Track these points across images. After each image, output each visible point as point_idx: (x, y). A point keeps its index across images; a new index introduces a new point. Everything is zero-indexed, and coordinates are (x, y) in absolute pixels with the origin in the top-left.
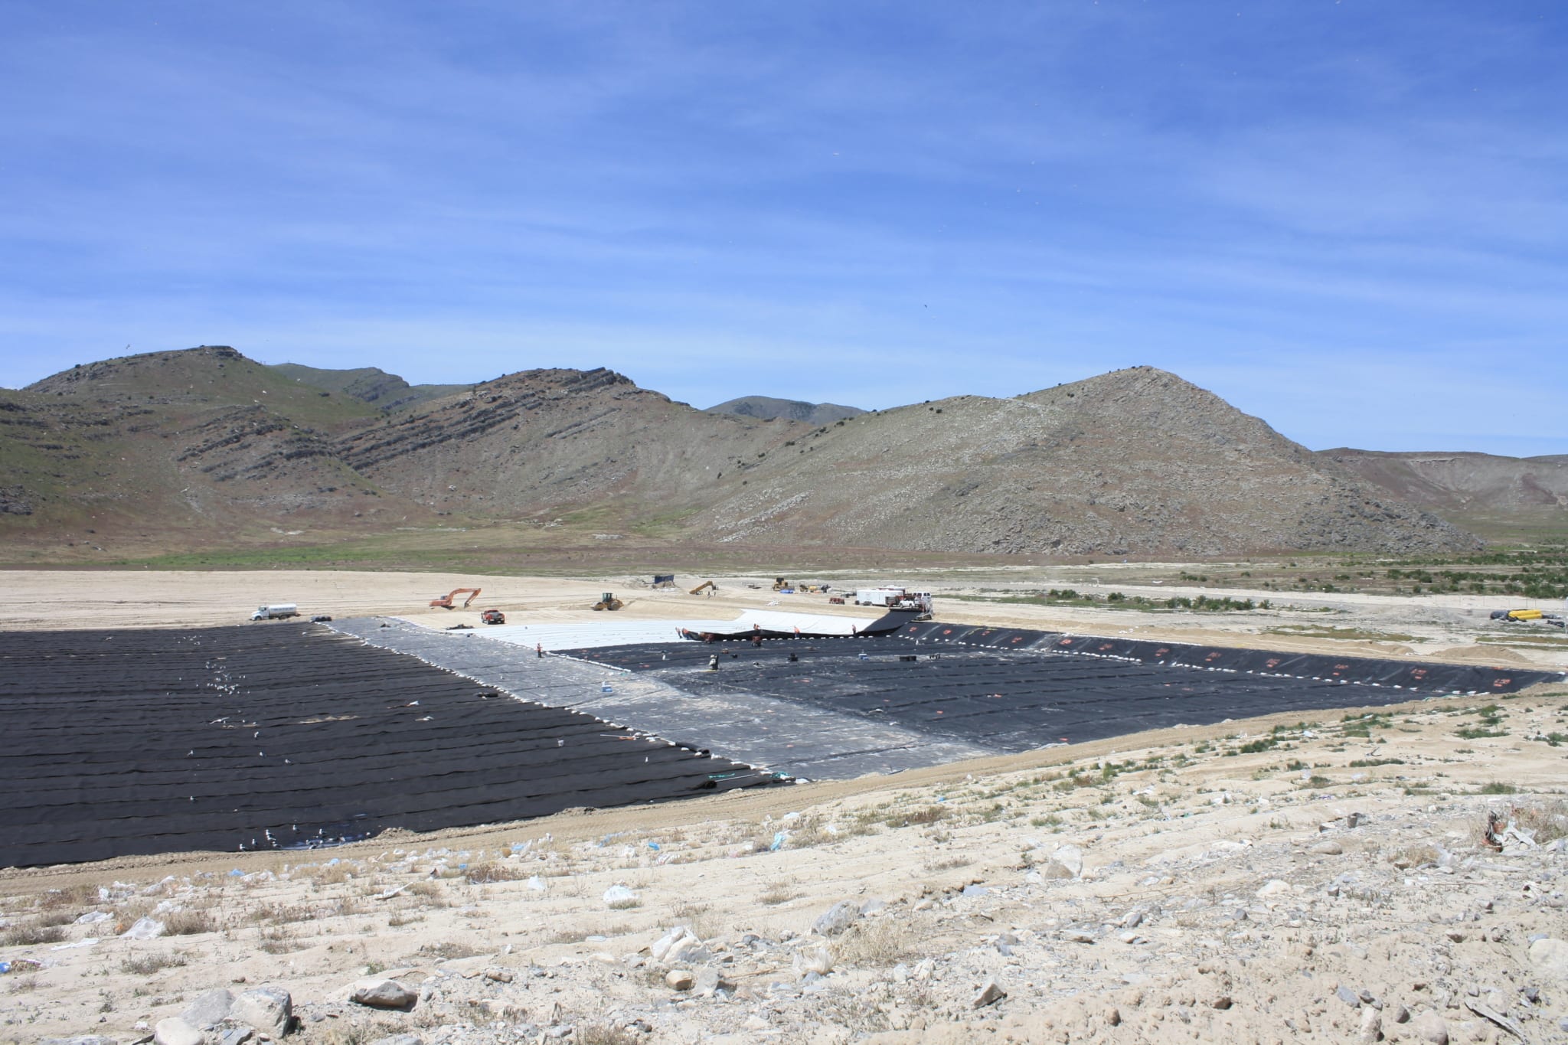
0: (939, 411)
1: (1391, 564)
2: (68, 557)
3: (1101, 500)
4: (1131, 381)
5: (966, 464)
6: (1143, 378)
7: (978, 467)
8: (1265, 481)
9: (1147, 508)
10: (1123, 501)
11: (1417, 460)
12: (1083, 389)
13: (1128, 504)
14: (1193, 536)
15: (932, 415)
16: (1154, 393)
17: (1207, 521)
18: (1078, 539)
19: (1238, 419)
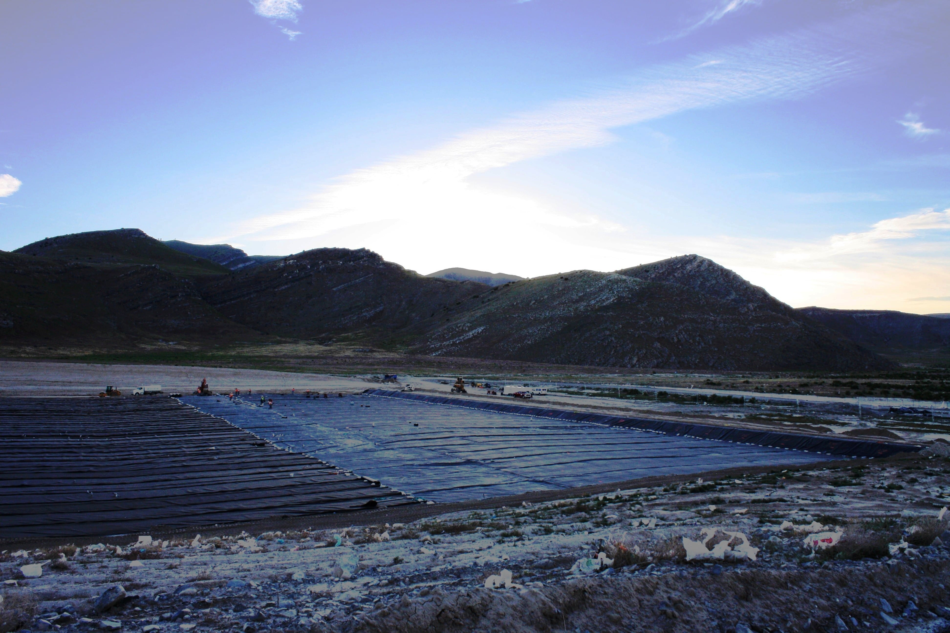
0: (566, 280)
1: (837, 377)
2: (33, 354)
3: (663, 335)
4: (684, 264)
5: (582, 312)
6: (691, 262)
7: (589, 313)
8: (763, 326)
9: (691, 341)
10: (676, 336)
11: (858, 315)
12: (654, 267)
13: (680, 338)
14: (718, 358)
15: (562, 282)
16: (698, 271)
17: (727, 349)
18: (648, 358)
19: (749, 288)
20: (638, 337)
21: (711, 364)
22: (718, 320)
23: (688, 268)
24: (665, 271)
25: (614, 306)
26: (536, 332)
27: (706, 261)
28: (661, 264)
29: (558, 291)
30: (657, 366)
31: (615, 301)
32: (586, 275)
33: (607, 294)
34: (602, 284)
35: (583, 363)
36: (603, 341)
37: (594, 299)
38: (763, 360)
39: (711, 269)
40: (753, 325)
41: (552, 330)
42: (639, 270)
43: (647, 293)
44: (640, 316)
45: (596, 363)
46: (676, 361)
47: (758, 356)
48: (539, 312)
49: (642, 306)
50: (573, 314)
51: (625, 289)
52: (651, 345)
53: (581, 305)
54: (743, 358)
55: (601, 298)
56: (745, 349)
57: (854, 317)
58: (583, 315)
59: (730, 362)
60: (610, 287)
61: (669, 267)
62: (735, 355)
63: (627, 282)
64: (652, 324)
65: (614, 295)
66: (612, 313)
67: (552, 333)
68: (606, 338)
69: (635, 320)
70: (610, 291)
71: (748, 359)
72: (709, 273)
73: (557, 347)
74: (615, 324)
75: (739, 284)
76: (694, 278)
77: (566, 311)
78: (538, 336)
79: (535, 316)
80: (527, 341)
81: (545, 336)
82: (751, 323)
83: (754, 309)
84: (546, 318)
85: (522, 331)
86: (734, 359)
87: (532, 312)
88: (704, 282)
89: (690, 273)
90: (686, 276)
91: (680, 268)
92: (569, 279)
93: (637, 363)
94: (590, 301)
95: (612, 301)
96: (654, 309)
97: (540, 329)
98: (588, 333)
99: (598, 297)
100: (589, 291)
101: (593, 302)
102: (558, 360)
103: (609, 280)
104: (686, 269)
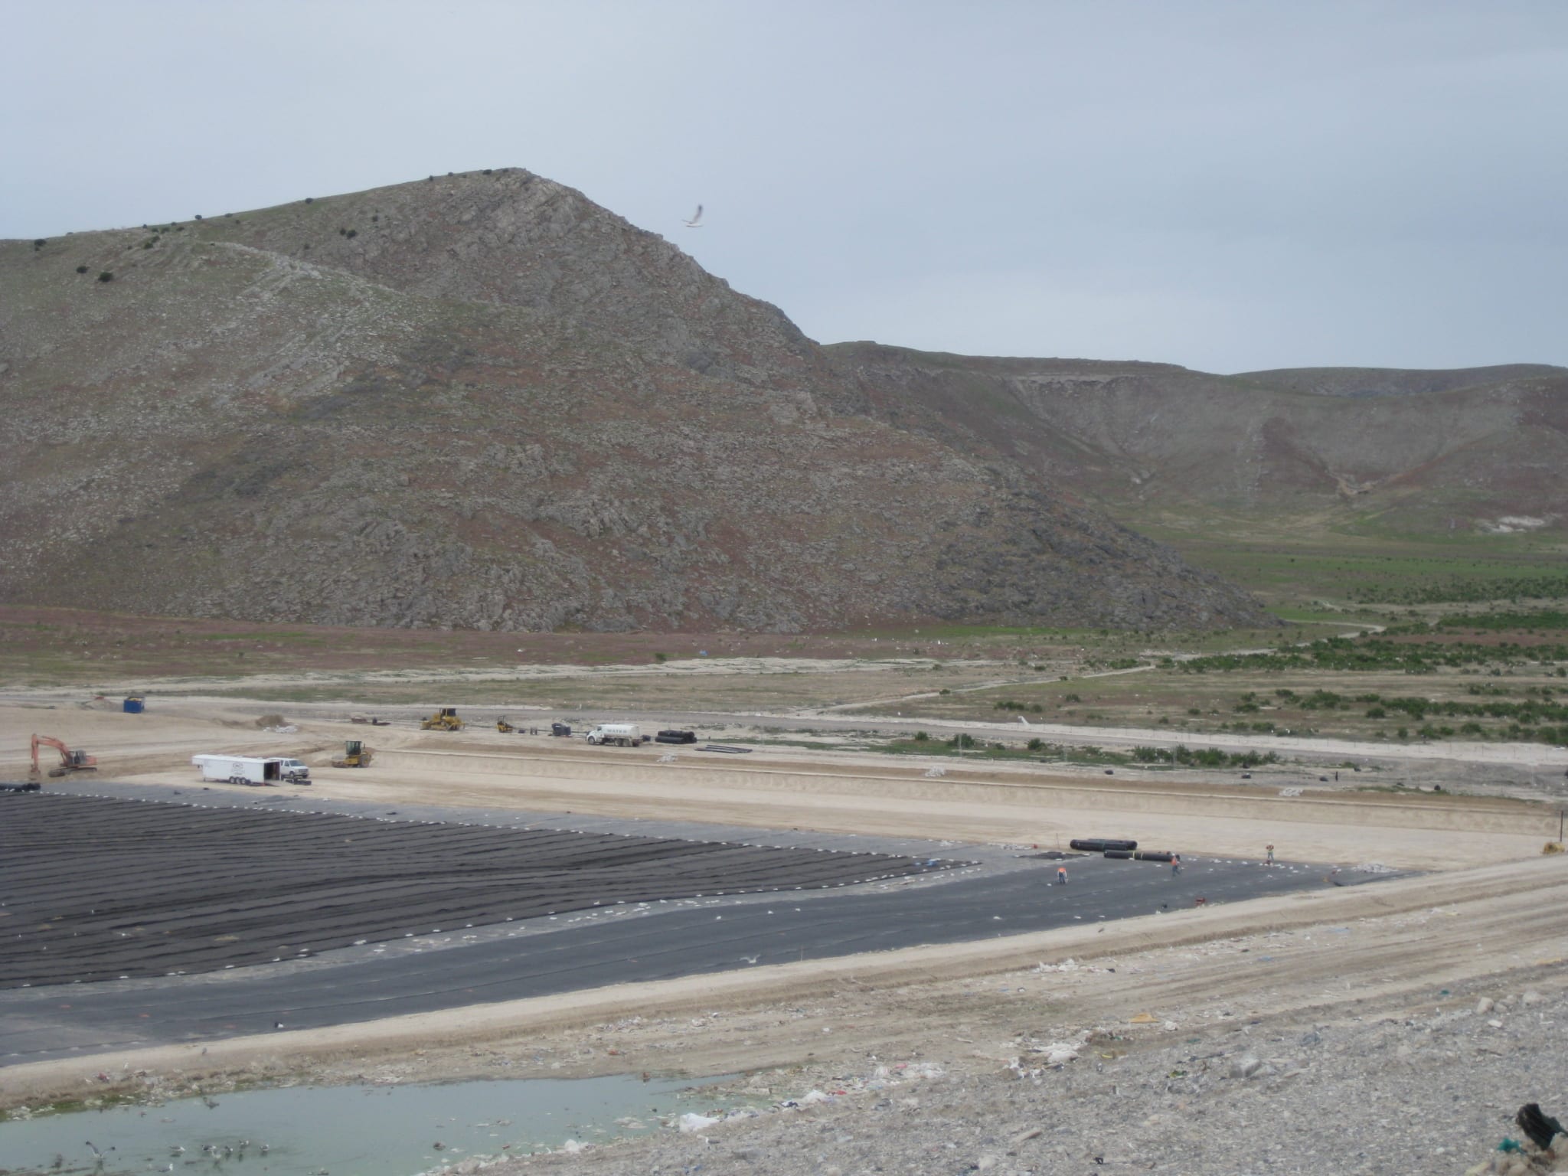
0: (106, 278)
3: (551, 510)
4: (487, 207)
5: (236, 418)
6: (514, 202)
7: (268, 426)
8: (860, 473)
9: (643, 529)
10: (596, 514)
11: (1033, 378)
12: (375, 219)
13: (606, 520)
14: (742, 591)
15: (92, 287)
16: (541, 237)
17: (759, 559)
18: (537, 597)
19: (730, 307)
20: (473, 517)
22: (709, 453)
23: (504, 223)
24: (417, 233)
25: (355, 401)
26: (78, 495)
27: (570, 200)
28: (398, 205)
29: (93, 326)
30: (566, 622)
31: (350, 379)
32: (176, 261)
33: (306, 350)
34: (263, 305)
35: (324, 615)
36: (367, 536)
37: (261, 368)
38: (877, 596)
39: (590, 231)
40: (825, 470)
41: (141, 487)
42: (315, 228)
43: (451, 348)
44: (460, 439)
45: (372, 616)
46: (618, 604)
47: (859, 580)
48: (49, 414)
49: (450, 400)
50: (204, 426)
51: (366, 330)
52: (527, 548)
53: (211, 389)
54: (815, 590)
55: (288, 366)
56: (812, 556)
57: (1020, 387)
58: (247, 432)
59: (781, 604)
60: (304, 322)
61: (430, 219)
62: (787, 577)
63: (359, 302)
64: (507, 468)
65: (335, 354)
66: (357, 429)
67: (148, 500)
68: (372, 523)
69: (447, 455)
70: (310, 336)
71: (828, 591)
72: (582, 246)
73: (197, 557)
74: (383, 471)
75: (696, 291)
76: (529, 264)
77: (166, 412)
78: (96, 510)
79: (44, 429)
80: (59, 530)
81: (125, 512)
82: (820, 462)
83: (820, 409)
84: (94, 438)
85: (12, 488)
86: (787, 592)
87: (18, 414)
88: (566, 280)
89: (511, 246)
90: (498, 253)
91: (474, 225)
92: (116, 275)
93: (506, 615)
94: (244, 375)
95: (337, 381)
96: (496, 414)
97: (88, 483)
98: (293, 501)
99: (272, 358)
100: (223, 333)
101: (258, 381)
102: (227, 604)
103: (285, 288)
104: (496, 227)
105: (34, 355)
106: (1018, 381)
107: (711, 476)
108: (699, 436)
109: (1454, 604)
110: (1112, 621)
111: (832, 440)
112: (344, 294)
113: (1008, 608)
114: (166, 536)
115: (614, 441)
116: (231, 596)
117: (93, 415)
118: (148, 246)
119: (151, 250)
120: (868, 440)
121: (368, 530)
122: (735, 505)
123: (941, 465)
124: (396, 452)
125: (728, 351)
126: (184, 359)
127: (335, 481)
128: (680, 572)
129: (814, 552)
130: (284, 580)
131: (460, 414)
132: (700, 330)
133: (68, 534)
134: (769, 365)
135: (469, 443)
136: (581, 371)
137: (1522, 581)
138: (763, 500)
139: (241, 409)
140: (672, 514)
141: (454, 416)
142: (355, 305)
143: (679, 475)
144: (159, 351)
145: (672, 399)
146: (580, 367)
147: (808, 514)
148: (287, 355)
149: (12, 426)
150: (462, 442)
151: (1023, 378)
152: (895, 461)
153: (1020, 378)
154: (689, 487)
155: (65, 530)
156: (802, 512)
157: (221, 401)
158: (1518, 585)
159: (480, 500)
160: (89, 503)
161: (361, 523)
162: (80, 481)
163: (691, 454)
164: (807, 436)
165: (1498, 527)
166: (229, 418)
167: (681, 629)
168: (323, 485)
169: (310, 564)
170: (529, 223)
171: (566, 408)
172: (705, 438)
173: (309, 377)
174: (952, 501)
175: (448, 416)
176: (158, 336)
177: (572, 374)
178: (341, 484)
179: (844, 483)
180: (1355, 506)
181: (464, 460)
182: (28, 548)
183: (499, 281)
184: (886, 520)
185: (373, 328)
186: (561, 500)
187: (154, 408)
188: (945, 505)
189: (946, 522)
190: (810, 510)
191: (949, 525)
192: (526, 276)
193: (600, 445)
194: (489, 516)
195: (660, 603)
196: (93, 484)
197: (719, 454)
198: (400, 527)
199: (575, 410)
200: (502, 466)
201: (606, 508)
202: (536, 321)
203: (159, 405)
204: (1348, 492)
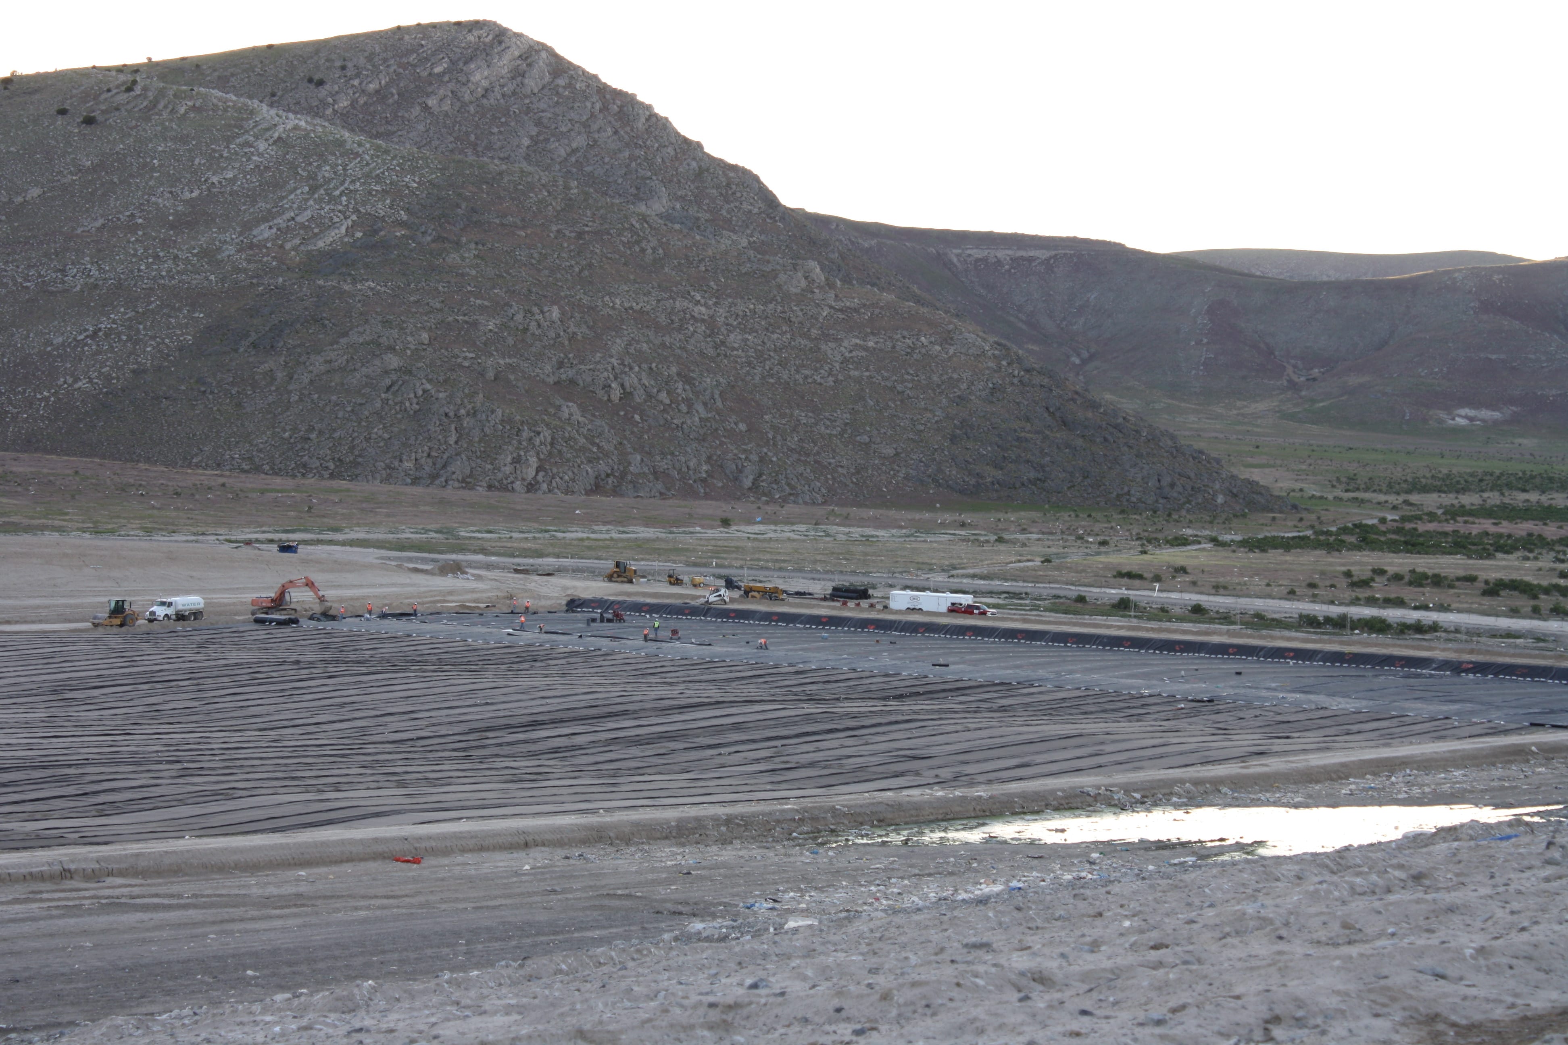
0: (89, 121)
3: (571, 373)
4: (459, 59)
5: (245, 270)
6: (487, 55)
7: (281, 280)
8: (871, 344)
9: (663, 396)
10: (616, 378)
11: (968, 252)
12: (343, 68)
13: (627, 385)
14: (762, 459)
15: (76, 130)
16: (514, 93)
17: (774, 427)
18: (568, 460)
19: (708, 170)
20: (496, 378)
21: (748, 483)
22: (721, 320)
23: (477, 77)
24: (387, 84)
25: (368, 257)
26: (86, 345)
27: (544, 54)
28: (366, 54)
29: (80, 170)
30: (597, 486)
31: (359, 235)
32: (161, 106)
33: (311, 202)
34: (260, 155)
35: (358, 472)
36: (395, 394)
37: (265, 220)
38: (893, 469)
39: (565, 88)
40: (836, 340)
41: (153, 338)
42: (281, 75)
43: (458, 206)
44: (476, 298)
45: (407, 475)
46: (646, 470)
47: (875, 452)
48: (44, 260)
49: (463, 259)
50: (212, 277)
51: (370, 184)
52: (552, 411)
53: (214, 239)
54: (832, 461)
55: (293, 219)
56: (827, 427)
57: (955, 260)
58: (258, 285)
59: (801, 474)
60: (305, 174)
61: (401, 70)
62: (803, 447)
63: (357, 155)
64: (526, 330)
65: (340, 208)
66: (372, 285)
67: (161, 351)
68: (397, 381)
69: (465, 315)
70: (313, 189)
71: (845, 462)
72: (557, 103)
73: (218, 410)
74: (402, 329)
75: (672, 153)
76: (503, 120)
77: (170, 262)
78: (107, 360)
79: (40, 276)
80: (70, 380)
81: (137, 363)
82: (831, 332)
83: (827, 279)
84: (96, 286)
85: (13, 335)
86: (806, 463)
87: (11, 259)
88: (541, 138)
89: (485, 101)
90: (472, 109)
91: (446, 78)
92: (100, 118)
93: (540, 477)
94: (247, 227)
95: (346, 235)
96: (510, 274)
97: (95, 333)
98: (312, 357)
99: (275, 210)
100: (220, 182)
101: (264, 232)
102: (257, 460)
103: (280, 138)
104: (468, 81)
105: (20, 199)
106: (953, 254)
107: (723, 343)
108: (710, 303)
109: (1443, 495)
110: (1128, 500)
111: (841, 310)
112: (340, 146)
113: (1023, 484)
114: (183, 388)
115: (627, 305)
116: (260, 451)
117: (92, 264)
118: (129, 89)
119: (132, 93)
120: (877, 311)
121: (395, 388)
122: (748, 373)
123: (952, 339)
124: (414, 310)
125: (708, 216)
126: (180, 208)
127: (354, 337)
128: (702, 439)
129: (828, 423)
130: (313, 436)
131: (474, 272)
132: (679, 193)
133: (80, 384)
134: (749, 232)
135: (486, 303)
136: (588, 232)
137: (1502, 474)
138: (776, 369)
139: (249, 261)
140: (688, 381)
141: (468, 274)
142: (355, 159)
143: (692, 341)
144: (153, 199)
145: (680, 264)
146: (587, 229)
147: (820, 384)
148: (291, 207)
149: (6, 271)
150: (479, 302)
151: (959, 251)
152: (905, 333)
153: (954, 251)
154: (701, 353)
155: (77, 380)
156: (815, 381)
157: (227, 253)
158: (1499, 478)
159: (502, 362)
160: (98, 352)
161: (388, 382)
162: (86, 330)
163: (703, 321)
164: (818, 305)
165: (1453, 419)
166: (238, 270)
167: (707, 497)
168: (343, 341)
169: (339, 421)
170: (503, 78)
171: (577, 270)
172: (716, 304)
173: (316, 231)
174: (964, 376)
175: (463, 275)
176: (152, 183)
177: (580, 235)
178: (361, 340)
179: (854, 354)
180: (1303, 393)
181: (482, 319)
182: (39, 396)
183: (472, 137)
184: (898, 393)
185: (377, 183)
186: (580, 363)
187: (156, 257)
188: (958, 380)
189: (959, 397)
190: (822, 381)
191: (961, 400)
192: (500, 132)
193: (613, 308)
194: (512, 377)
195: (685, 469)
196: (101, 334)
197: (731, 321)
198: (428, 386)
199: (586, 273)
200: (521, 327)
201: (625, 373)
202: (539, 180)
203: (161, 254)
204: (1295, 378)
